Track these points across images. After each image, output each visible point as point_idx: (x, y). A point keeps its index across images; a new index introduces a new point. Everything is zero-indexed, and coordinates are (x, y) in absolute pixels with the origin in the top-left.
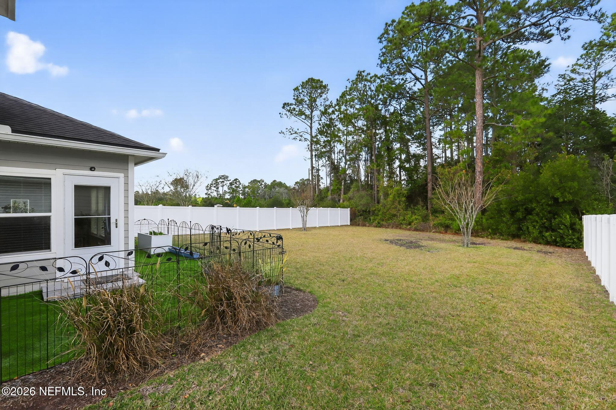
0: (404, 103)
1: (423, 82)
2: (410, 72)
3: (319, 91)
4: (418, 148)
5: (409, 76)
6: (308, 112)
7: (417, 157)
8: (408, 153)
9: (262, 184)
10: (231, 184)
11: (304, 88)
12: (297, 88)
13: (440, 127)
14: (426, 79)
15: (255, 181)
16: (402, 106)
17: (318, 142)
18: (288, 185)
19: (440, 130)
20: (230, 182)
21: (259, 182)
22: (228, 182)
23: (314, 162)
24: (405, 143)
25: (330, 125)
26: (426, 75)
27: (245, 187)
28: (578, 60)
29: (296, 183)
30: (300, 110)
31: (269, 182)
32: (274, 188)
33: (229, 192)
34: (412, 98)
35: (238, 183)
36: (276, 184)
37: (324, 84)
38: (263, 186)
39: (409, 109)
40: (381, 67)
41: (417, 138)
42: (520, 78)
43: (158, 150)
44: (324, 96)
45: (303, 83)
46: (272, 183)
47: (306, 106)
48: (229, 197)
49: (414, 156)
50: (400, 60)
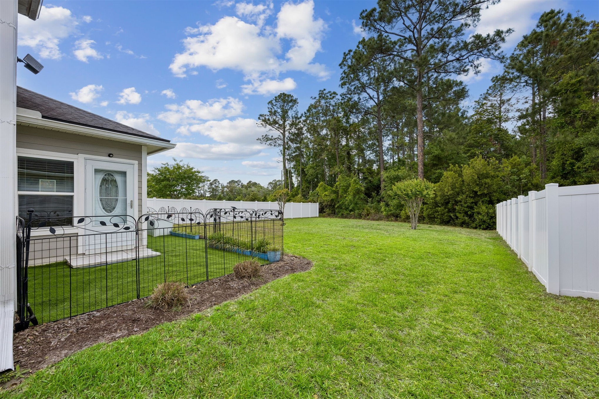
0: (361, 117)
1: (376, 100)
2: (366, 92)
3: (290, 104)
4: (372, 155)
5: (364, 95)
6: (281, 122)
7: (371, 162)
8: (364, 157)
9: (239, 184)
10: (211, 184)
11: (277, 102)
12: (271, 101)
13: (389, 138)
14: (378, 98)
15: (232, 182)
16: (359, 120)
17: (289, 148)
18: (262, 185)
19: (388, 140)
20: (211, 182)
21: (236, 182)
22: (209, 182)
23: (287, 164)
24: (361, 151)
25: (299, 134)
26: (378, 94)
27: (223, 187)
28: (488, 90)
29: (270, 183)
30: (274, 120)
31: (245, 183)
32: (249, 187)
33: (209, 192)
34: (367, 113)
35: (217, 183)
36: (251, 184)
37: (294, 98)
38: (240, 186)
39: (364, 122)
40: (342, 88)
41: (370, 147)
42: (448, 101)
43: (169, 141)
44: (294, 109)
45: (276, 97)
46: (248, 184)
47: (280, 117)
48: (209, 195)
49: (369, 161)
50: (357, 82)
